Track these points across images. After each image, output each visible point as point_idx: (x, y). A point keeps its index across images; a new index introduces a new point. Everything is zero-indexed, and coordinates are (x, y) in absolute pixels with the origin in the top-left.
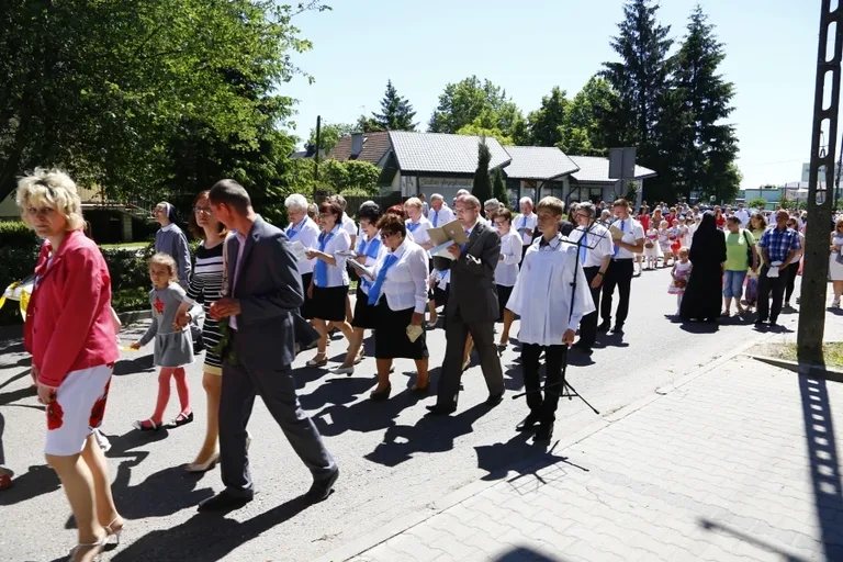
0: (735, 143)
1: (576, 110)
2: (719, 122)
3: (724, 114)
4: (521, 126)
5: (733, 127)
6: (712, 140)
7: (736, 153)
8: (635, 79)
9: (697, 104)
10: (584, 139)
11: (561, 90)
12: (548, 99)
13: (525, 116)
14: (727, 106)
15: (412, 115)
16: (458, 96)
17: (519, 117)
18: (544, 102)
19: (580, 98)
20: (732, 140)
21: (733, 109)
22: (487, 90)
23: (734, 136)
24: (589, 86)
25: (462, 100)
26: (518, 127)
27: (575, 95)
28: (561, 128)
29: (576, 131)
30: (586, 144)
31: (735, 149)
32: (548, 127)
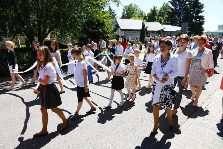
0: (204, 20)
1: (160, 12)
2: (200, 15)
3: (201, 12)
4: (145, 17)
5: (204, 16)
6: (198, 20)
7: (204, 23)
8: (178, 3)
9: (194, 10)
10: (162, 20)
11: (155, 6)
12: (152, 9)
13: (146, 14)
14: (202, 10)
15: (115, 15)
16: (128, 9)
17: (145, 14)
18: (151, 10)
19: (161, 9)
20: (203, 19)
21: (204, 11)
22: (135, 7)
23: (204, 18)
24: (163, 5)
25: (129, 10)
26: (144, 17)
27: (160, 8)
28: (156, 17)
29: (160, 18)
30: (163, 21)
31: (204, 22)
32: (152, 17)
